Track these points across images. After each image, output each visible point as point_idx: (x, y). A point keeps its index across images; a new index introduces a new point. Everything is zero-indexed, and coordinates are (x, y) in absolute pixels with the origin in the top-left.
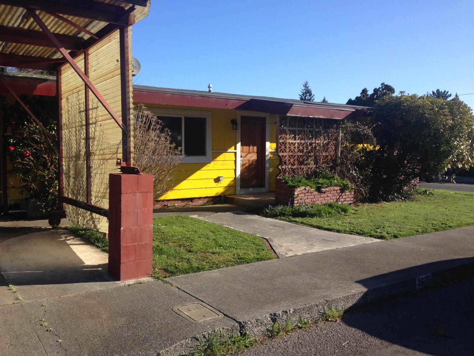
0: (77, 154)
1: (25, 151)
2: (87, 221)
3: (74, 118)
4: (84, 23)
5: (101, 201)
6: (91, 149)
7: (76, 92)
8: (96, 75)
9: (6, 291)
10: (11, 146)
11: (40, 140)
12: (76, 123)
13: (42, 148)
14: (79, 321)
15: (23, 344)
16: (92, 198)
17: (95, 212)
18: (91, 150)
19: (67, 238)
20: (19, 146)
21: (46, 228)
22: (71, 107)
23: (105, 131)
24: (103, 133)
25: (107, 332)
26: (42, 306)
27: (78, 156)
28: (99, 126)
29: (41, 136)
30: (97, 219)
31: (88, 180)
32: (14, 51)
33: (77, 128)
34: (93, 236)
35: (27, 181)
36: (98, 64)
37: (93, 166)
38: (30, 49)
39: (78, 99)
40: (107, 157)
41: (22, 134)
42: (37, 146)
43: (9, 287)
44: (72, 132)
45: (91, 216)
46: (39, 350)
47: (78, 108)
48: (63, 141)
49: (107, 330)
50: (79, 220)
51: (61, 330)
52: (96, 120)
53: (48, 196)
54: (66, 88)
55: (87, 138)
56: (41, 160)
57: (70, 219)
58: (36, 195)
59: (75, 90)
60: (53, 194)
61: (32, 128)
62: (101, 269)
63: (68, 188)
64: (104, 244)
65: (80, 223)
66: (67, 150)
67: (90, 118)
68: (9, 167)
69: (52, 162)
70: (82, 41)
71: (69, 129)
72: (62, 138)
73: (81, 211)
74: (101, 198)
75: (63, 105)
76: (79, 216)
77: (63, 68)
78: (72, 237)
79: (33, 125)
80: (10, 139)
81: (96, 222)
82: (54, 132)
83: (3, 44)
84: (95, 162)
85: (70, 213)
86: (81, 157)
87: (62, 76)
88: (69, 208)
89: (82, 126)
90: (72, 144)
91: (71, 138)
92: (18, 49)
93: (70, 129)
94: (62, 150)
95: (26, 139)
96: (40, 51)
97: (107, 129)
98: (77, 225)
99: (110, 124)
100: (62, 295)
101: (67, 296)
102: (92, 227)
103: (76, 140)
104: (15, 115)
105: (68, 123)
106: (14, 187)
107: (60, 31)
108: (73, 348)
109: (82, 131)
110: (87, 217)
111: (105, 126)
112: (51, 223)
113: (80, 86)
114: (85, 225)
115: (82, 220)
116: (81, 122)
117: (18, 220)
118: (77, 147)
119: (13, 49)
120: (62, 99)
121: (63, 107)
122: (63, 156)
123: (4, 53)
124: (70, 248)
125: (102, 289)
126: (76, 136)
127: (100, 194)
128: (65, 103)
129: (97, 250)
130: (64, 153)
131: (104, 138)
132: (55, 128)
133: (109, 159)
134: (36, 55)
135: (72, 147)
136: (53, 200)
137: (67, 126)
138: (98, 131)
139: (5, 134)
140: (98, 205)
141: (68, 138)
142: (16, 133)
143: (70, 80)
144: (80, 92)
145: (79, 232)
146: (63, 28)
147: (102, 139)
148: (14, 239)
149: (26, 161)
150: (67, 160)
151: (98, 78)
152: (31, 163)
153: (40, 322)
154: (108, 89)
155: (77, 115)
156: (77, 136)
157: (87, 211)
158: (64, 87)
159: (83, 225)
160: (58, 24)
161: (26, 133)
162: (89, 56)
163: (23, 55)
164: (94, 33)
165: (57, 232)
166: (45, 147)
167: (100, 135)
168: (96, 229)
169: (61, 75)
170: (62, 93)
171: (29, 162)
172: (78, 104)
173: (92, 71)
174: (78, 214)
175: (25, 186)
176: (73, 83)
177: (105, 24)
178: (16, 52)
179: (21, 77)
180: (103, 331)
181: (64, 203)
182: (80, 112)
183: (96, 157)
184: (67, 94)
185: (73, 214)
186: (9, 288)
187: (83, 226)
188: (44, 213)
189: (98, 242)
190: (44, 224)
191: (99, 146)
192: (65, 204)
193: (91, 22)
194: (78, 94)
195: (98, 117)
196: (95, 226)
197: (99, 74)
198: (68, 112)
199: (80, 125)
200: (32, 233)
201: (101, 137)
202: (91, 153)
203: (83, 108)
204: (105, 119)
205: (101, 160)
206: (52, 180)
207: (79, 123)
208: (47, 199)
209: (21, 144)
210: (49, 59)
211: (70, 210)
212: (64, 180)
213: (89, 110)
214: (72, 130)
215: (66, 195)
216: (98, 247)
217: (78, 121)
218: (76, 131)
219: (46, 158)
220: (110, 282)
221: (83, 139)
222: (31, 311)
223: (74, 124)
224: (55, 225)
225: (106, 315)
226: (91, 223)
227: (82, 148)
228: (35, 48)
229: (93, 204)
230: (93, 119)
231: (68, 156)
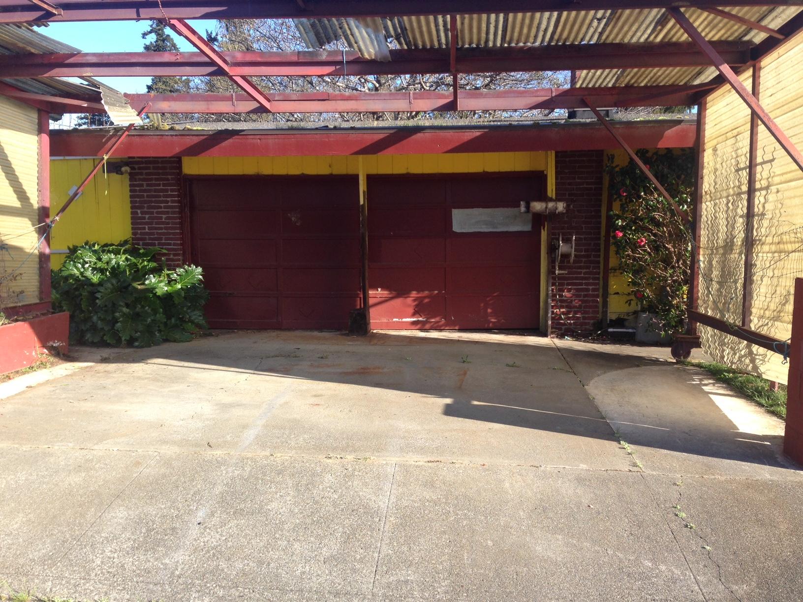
0: (727, 243)
1: (638, 238)
2: (740, 357)
3: (726, 180)
4: (758, 15)
5: (770, 324)
6: (755, 233)
7: (732, 136)
8: (773, 102)
9: (617, 450)
10: (618, 230)
11: (663, 220)
12: (728, 189)
13: (664, 232)
14: (738, 524)
15: (649, 537)
16: (752, 318)
17: (757, 343)
18: (757, 236)
19: (703, 381)
20: (631, 229)
21: (667, 361)
22: (720, 163)
23: (786, 202)
24: (782, 204)
25: (790, 555)
26: (675, 484)
27: (729, 246)
28: (774, 193)
29: (665, 214)
30: (760, 355)
31: (747, 288)
32: (633, 81)
33: (730, 198)
34: (750, 385)
35: (639, 284)
36: (779, 82)
37: (758, 263)
38: (659, 74)
39: (735, 149)
40: (790, 247)
41: (635, 212)
42: (657, 230)
43: (620, 444)
44: (720, 205)
45: (747, 350)
46: (674, 553)
47: (734, 164)
48: (702, 220)
49: (790, 552)
50: (725, 353)
51: (709, 530)
52: (769, 183)
53: (669, 311)
54: (714, 131)
55: (750, 215)
56: (662, 253)
57: (707, 351)
58: (651, 308)
59: (730, 133)
60: (678, 307)
61: (652, 201)
62: (768, 443)
63: (706, 299)
64: (770, 402)
65: (725, 360)
66: (710, 236)
67: (757, 179)
68: (613, 262)
69: (679, 256)
70: (751, 47)
71: (715, 200)
72: (701, 216)
73: (729, 338)
74: (771, 320)
75: (706, 160)
76: (725, 348)
77: (709, 98)
78: (711, 381)
79: (654, 196)
80: (617, 220)
81: (757, 361)
82: (686, 206)
83: (619, 73)
84: (762, 257)
85: (708, 341)
86: (735, 248)
87: (707, 111)
88: (706, 333)
89: (739, 194)
90: (718, 226)
91: (718, 216)
92: (641, 76)
93: (717, 201)
94: (700, 237)
95: (641, 220)
96: (674, 76)
97: (790, 198)
98: (720, 362)
99: (797, 188)
100: (705, 475)
101: (713, 477)
102: (750, 368)
103: (727, 219)
104: (628, 182)
105: (713, 191)
106: (618, 293)
107: (713, 36)
108: (731, 566)
109: (739, 202)
110: (741, 351)
111: (785, 192)
112: (674, 354)
113: (740, 125)
114: (735, 363)
115: (730, 355)
116: (739, 187)
117: (623, 345)
118: (728, 230)
119: (632, 78)
120: (705, 150)
121: (706, 164)
122: (701, 246)
123: (618, 87)
124: (710, 398)
125: (775, 478)
126: (727, 211)
127: (767, 313)
128: (711, 157)
129: (758, 409)
130: (703, 240)
131: (783, 214)
132: (689, 200)
133: (794, 251)
134: (666, 83)
135: (719, 231)
136: (678, 317)
137: (712, 195)
138: (771, 202)
139: (612, 213)
140: (763, 333)
141: (712, 215)
142: (627, 211)
143: (723, 117)
144: (740, 136)
145: (724, 375)
146: (719, 31)
147: (778, 215)
148: (619, 372)
149: (639, 253)
150: (707, 253)
151: (778, 108)
152: (647, 257)
153: (673, 509)
154: (796, 126)
155: (732, 176)
156: (730, 212)
157: (742, 341)
158: (710, 131)
159: (732, 363)
160: (711, 25)
161: (642, 210)
162: (761, 71)
163: (646, 86)
164: (776, 29)
165: (685, 370)
166: (669, 232)
167: (774, 209)
168: (758, 373)
169: (706, 109)
170: (706, 141)
171: (643, 255)
172: (735, 156)
173: (766, 96)
174: (722, 344)
175: (635, 293)
176: (729, 121)
177: (797, 10)
178: (635, 82)
179: (640, 122)
180: (782, 551)
181: (698, 324)
182: (737, 171)
183: (766, 248)
184: (714, 142)
185: (714, 344)
186: (620, 446)
187: (731, 366)
188: (662, 336)
189: (760, 395)
190: (664, 354)
191: (773, 229)
192: (699, 326)
193: (771, 11)
194: (737, 139)
195: (773, 177)
196: (756, 368)
197: (781, 100)
198: (715, 173)
199: (737, 192)
200: (645, 365)
201: (777, 211)
202: (756, 241)
203: (744, 162)
204: (788, 179)
205: (775, 252)
206: (677, 285)
207: (735, 189)
208: (668, 315)
209: (633, 228)
210: (686, 87)
211: (709, 336)
212: (699, 285)
213: (756, 165)
214: (720, 203)
215: (702, 310)
216: (760, 405)
217: (732, 186)
218: (727, 203)
219: (670, 248)
220: (789, 470)
221: (741, 217)
222: (657, 488)
223: (724, 192)
224: (682, 357)
225: (786, 526)
226: (747, 361)
227: (737, 231)
228: (668, 72)
229: (753, 329)
230: (762, 182)
231: (711, 245)
